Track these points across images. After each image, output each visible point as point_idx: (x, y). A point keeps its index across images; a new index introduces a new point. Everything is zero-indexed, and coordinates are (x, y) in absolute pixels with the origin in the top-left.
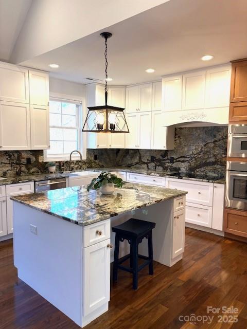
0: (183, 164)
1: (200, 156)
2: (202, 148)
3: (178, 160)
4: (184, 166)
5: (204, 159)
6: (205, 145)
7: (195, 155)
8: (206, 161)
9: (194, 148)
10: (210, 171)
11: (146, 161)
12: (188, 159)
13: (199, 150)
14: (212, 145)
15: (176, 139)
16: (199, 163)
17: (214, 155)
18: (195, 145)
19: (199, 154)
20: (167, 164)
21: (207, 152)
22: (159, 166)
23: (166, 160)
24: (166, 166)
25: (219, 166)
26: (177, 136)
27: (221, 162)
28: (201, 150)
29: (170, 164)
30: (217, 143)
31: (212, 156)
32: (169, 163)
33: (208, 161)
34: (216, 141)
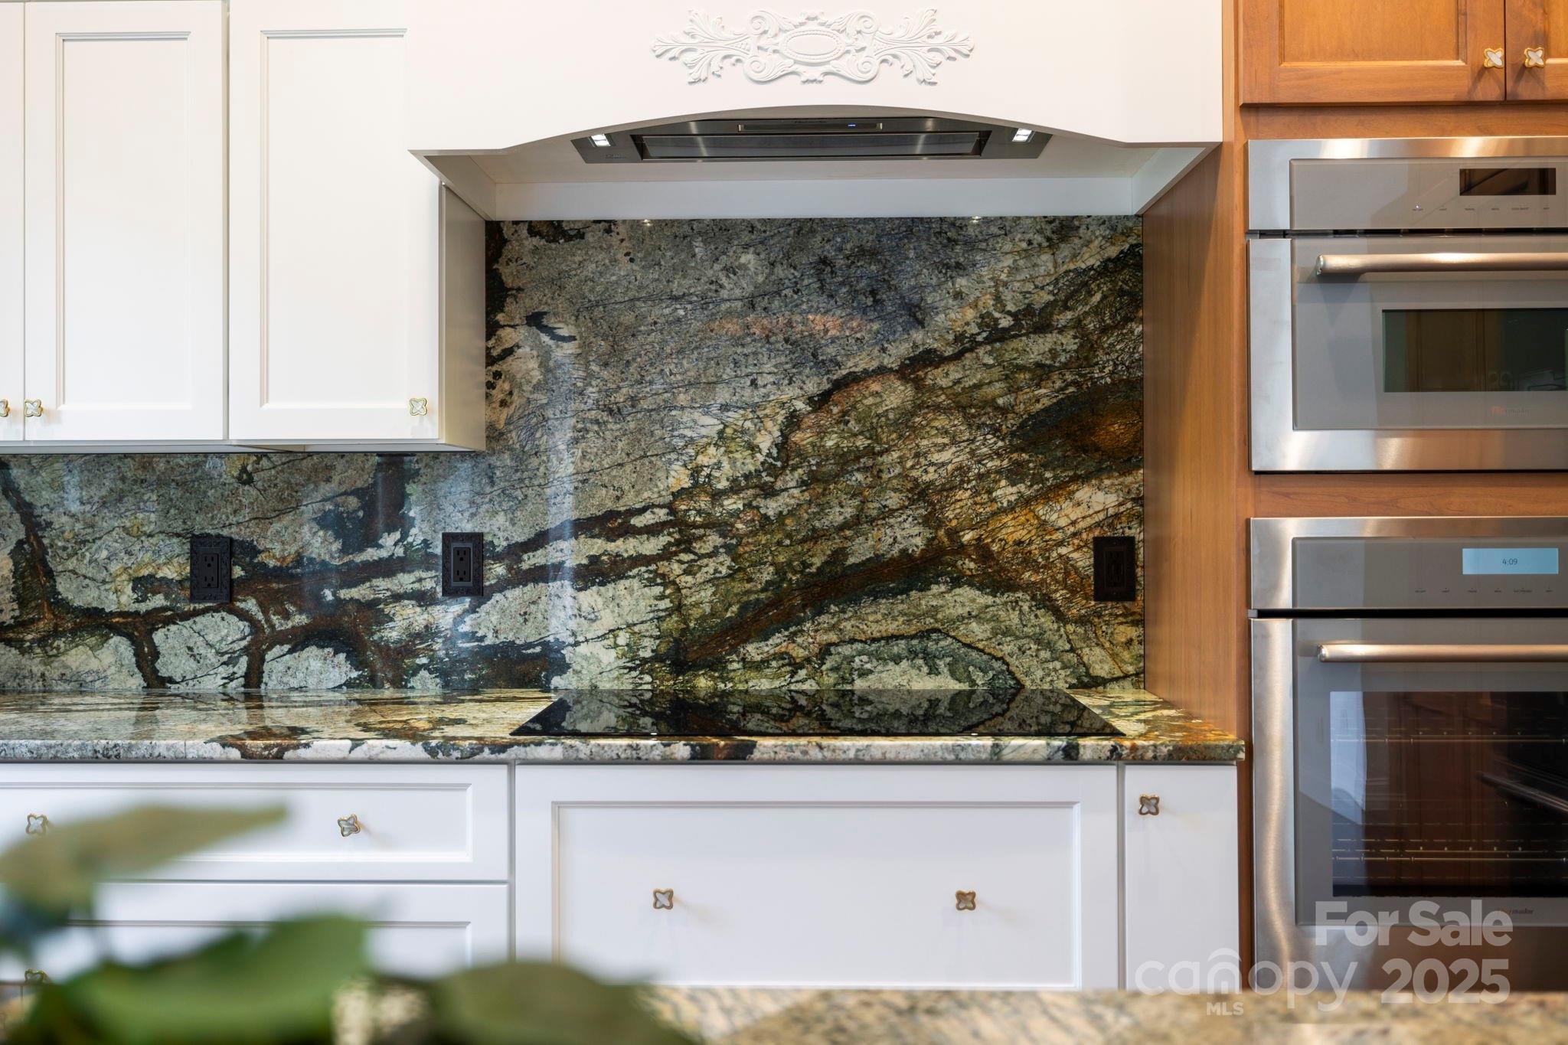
0: (591, 598)
1: (771, 507)
2: (793, 421)
3: (530, 560)
4: (608, 620)
5: (815, 536)
6: (819, 402)
7: (717, 496)
8: (839, 554)
9: (709, 425)
10: (881, 647)
11: (123, 599)
12: (651, 546)
13: (765, 442)
14: (896, 396)
15: (509, 336)
16: (767, 574)
17: (919, 493)
18: (723, 395)
19: (769, 492)
20: (407, 618)
21: (846, 460)
22: (299, 640)
23: (388, 568)
24: (392, 633)
25: (968, 598)
26: (515, 310)
27: (984, 553)
28: (783, 446)
29: (446, 615)
30: (942, 377)
31: (893, 500)
32: (423, 599)
33: (860, 551)
34: (928, 359)
